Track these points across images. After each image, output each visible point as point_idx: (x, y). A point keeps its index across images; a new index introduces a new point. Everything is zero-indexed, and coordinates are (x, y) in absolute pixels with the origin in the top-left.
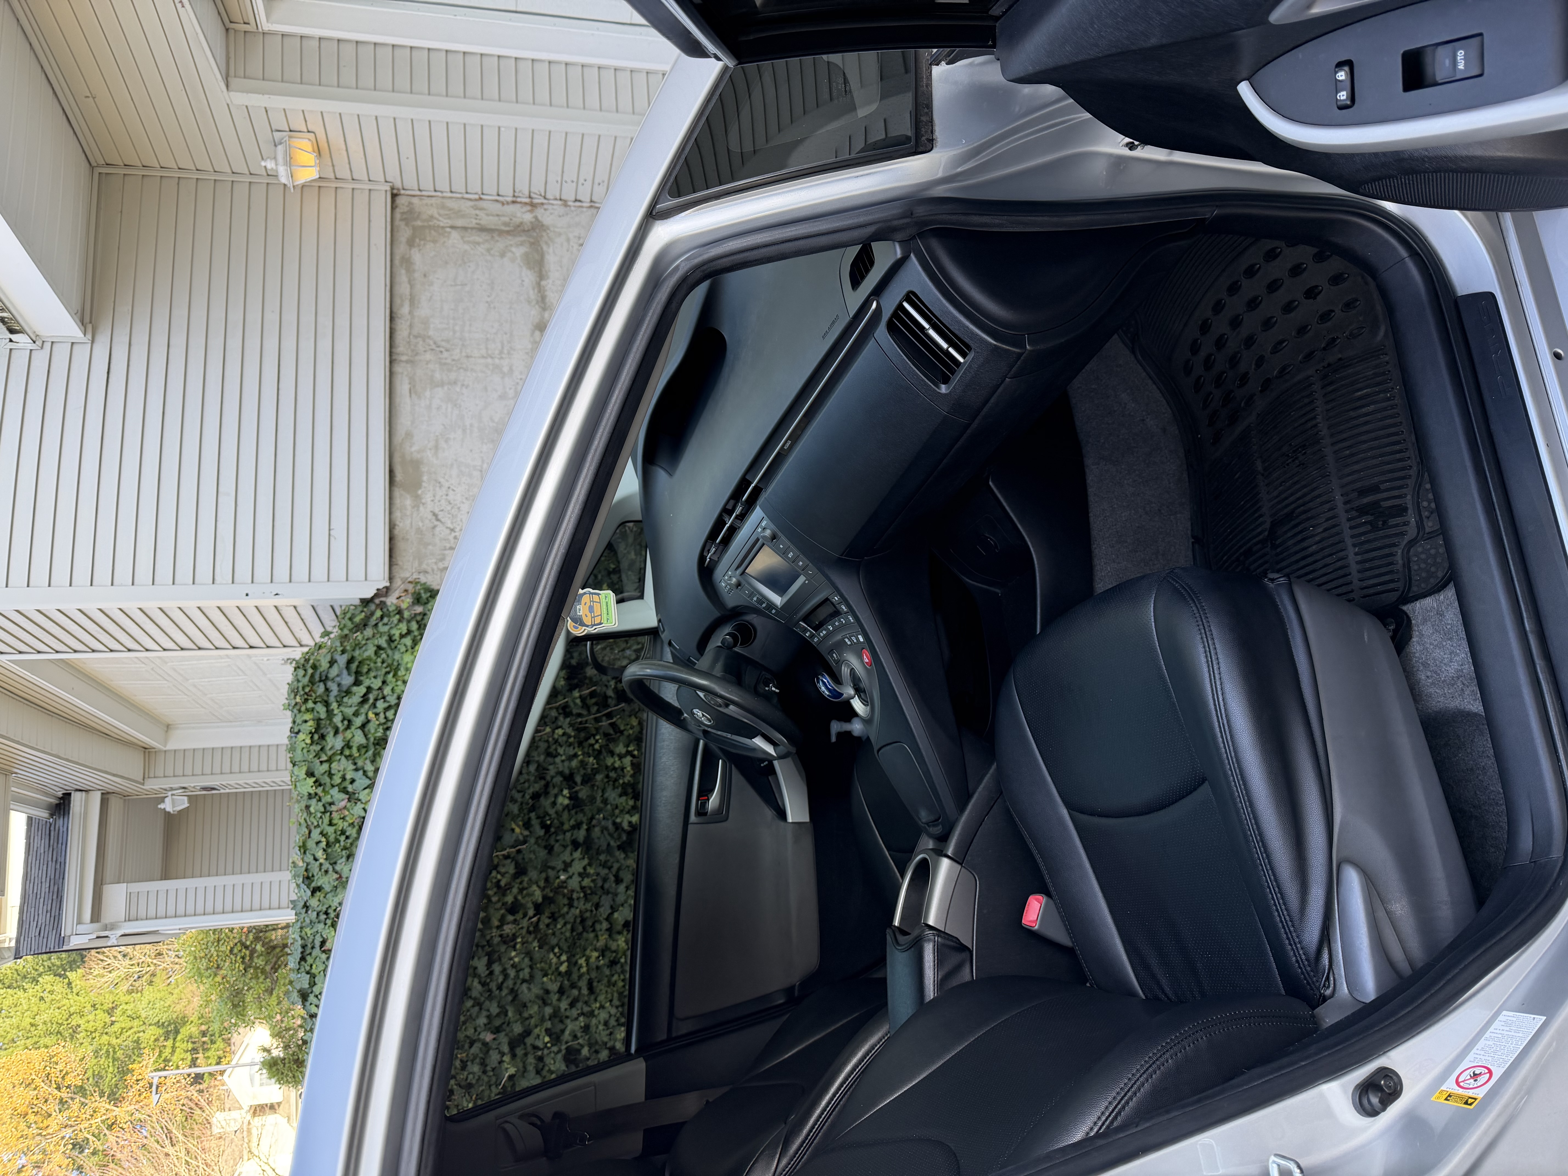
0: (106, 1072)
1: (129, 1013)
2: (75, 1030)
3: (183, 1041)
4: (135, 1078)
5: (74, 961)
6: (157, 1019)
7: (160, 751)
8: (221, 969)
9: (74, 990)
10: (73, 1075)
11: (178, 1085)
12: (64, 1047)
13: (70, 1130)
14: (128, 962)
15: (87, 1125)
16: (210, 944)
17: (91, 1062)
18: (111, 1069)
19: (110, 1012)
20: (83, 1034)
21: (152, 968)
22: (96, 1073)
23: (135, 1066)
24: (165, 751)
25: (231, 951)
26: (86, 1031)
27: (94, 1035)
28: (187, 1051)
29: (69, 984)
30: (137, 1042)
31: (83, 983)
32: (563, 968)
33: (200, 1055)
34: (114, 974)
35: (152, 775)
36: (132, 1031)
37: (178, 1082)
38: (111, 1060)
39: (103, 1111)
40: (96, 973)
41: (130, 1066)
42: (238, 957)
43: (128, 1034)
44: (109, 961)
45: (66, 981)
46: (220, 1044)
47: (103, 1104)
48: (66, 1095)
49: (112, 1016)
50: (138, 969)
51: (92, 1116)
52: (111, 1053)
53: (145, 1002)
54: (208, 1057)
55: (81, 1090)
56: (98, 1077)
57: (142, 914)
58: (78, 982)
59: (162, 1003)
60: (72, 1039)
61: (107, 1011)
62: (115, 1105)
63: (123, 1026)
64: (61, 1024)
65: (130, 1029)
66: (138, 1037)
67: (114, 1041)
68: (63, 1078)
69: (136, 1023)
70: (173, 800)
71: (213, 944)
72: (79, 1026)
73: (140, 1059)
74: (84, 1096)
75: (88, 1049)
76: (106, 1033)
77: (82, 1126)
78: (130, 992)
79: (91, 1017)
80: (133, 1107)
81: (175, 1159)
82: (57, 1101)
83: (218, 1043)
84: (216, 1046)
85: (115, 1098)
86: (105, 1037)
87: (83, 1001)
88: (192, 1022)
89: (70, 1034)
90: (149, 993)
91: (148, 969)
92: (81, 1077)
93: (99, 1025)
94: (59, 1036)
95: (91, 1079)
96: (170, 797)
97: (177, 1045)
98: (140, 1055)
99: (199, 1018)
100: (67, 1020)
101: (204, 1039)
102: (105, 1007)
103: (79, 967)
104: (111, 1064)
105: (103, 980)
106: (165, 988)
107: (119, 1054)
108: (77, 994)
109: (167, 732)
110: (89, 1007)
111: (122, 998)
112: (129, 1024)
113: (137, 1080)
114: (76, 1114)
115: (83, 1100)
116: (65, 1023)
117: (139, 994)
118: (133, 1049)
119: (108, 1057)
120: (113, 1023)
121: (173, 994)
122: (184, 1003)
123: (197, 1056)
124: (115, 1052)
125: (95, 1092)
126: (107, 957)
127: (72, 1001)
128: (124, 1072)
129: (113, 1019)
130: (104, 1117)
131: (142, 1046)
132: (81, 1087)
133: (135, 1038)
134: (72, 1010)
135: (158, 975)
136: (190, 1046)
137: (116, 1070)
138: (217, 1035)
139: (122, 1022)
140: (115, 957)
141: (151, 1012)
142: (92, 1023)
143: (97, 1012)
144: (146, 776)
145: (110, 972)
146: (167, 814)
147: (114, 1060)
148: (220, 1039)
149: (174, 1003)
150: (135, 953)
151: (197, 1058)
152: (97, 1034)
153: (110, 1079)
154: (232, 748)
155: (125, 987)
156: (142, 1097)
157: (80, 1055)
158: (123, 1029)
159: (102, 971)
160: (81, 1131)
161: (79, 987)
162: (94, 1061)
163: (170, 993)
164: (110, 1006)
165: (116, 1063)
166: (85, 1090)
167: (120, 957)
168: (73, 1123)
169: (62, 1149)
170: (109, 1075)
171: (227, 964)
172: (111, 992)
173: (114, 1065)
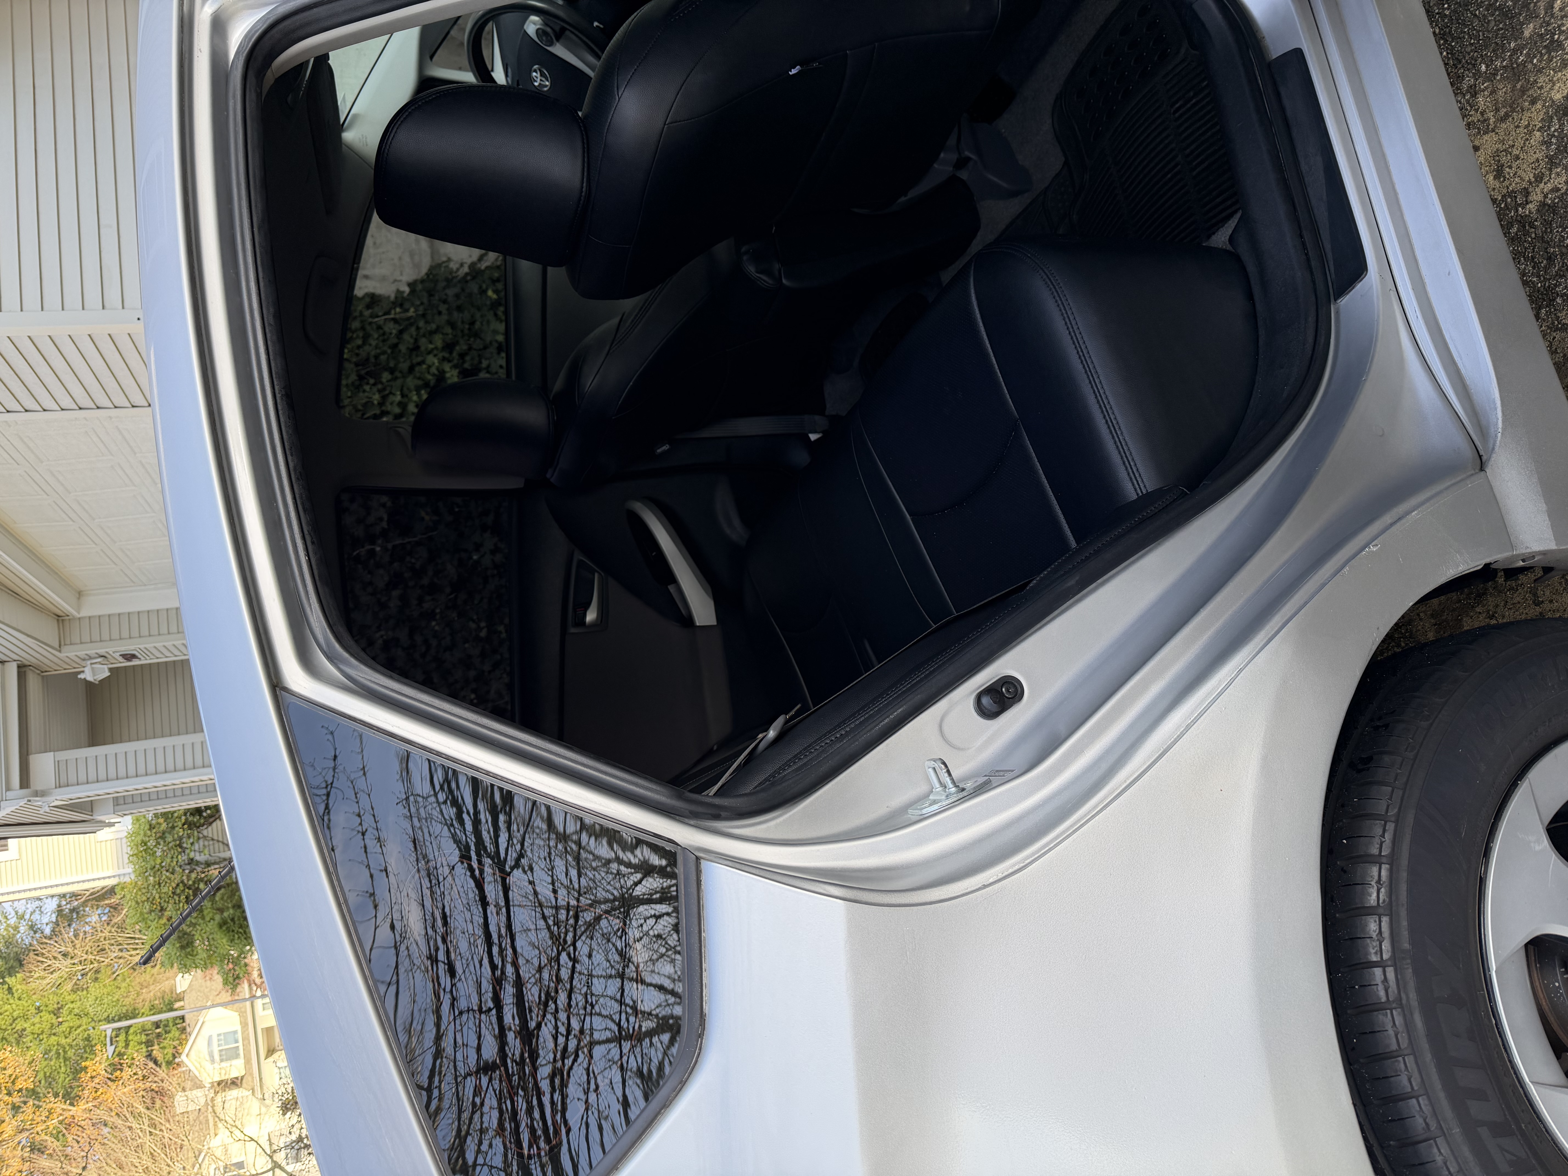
0: (58, 1073)
1: (76, 1011)
2: (21, 1034)
3: (135, 1033)
4: (89, 1075)
5: (12, 967)
6: (106, 1014)
7: (74, 618)
8: (165, 910)
9: (16, 995)
10: (23, 1078)
11: (136, 1077)
12: (11, 1052)
13: (25, 1134)
14: (69, 961)
15: (43, 1127)
16: (150, 888)
17: (40, 1065)
18: (63, 1069)
19: (56, 1013)
20: (30, 1037)
21: (96, 965)
22: (48, 1074)
23: (87, 1063)
24: (79, 619)
25: (174, 893)
26: (33, 1033)
27: (41, 1037)
28: (141, 1043)
29: (10, 989)
30: (88, 1039)
31: (24, 987)
32: (483, 634)
33: (156, 1047)
34: (56, 975)
35: (68, 642)
36: (81, 1029)
37: (135, 1074)
38: (62, 1060)
39: (59, 1111)
40: (37, 975)
41: (83, 1064)
42: (182, 898)
43: (77, 1032)
44: (50, 963)
45: (6, 987)
46: (175, 1033)
47: (60, 1106)
48: (18, 1099)
49: (58, 1018)
50: (80, 968)
51: (48, 1118)
52: (61, 1053)
53: (91, 999)
54: (164, 1048)
55: (33, 1093)
56: (50, 1080)
57: (72, 779)
58: (19, 987)
59: (110, 998)
60: (18, 1043)
61: (53, 1012)
62: (72, 1104)
63: (71, 1025)
64: (5, 1030)
65: (79, 1027)
66: (88, 1035)
67: (63, 1041)
68: (13, 1083)
69: (85, 1020)
70: (93, 669)
71: (154, 886)
72: (24, 1030)
73: (93, 1057)
74: (38, 1098)
75: (37, 1052)
76: (54, 1034)
77: (39, 1129)
78: (74, 991)
79: (37, 1020)
80: (90, 1104)
81: (139, 1131)
82: (9, 1107)
83: (173, 1032)
84: (170, 1035)
85: (70, 1097)
86: (53, 1038)
87: (26, 1005)
88: (143, 1014)
89: (16, 1039)
90: (95, 990)
91: (92, 966)
92: (32, 1079)
93: (46, 1026)
94: (4, 1042)
95: (43, 1082)
96: (89, 666)
97: (130, 1038)
98: (93, 1052)
99: (151, 1010)
100: (11, 1025)
101: (158, 1031)
102: (50, 1008)
103: (18, 972)
104: (62, 1064)
105: (45, 982)
106: (112, 983)
107: (70, 1053)
108: (19, 999)
109: (79, 598)
110: (33, 1011)
111: (67, 998)
112: (78, 1023)
113: (92, 1077)
114: (30, 1118)
115: (36, 1102)
116: (9, 1028)
117: (85, 992)
118: (84, 1047)
119: (58, 1058)
120: (60, 1023)
121: (120, 988)
122: (133, 994)
123: (153, 1048)
124: (65, 1052)
125: (49, 1093)
126: (46, 958)
127: (14, 1006)
128: (77, 1071)
129: (60, 1020)
130: (61, 1118)
131: (93, 1043)
132: (33, 1090)
133: (86, 1035)
134: (15, 1014)
135: (103, 971)
136: (144, 1038)
137: (69, 1070)
138: (171, 1024)
139: (69, 1021)
140: (55, 958)
141: (99, 1008)
142: (38, 1026)
143: (42, 1014)
144: (62, 643)
145: (52, 973)
146: (88, 684)
147: (65, 1059)
148: (174, 1028)
149: (123, 997)
150: (76, 951)
151: (152, 1050)
152: (45, 1036)
153: (63, 1079)
154: (148, 612)
155: (69, 986)
156: (99, 1093)
157: (28, 1058)
158: (71, 1028)
159: (42, 973)
160: (38, 1133)
161: (20, 991)
162: (44, 1063)
163: (117, 987)
164: (56, 1006)
165: (68, 1063)
166: (38, 1093)
167: (60, 956)
168: (28, 1127)
169: (19, 1153)
170: (62, 1075)
171: (170, 906)
172: (54, 993)
173: (66, 1065)
